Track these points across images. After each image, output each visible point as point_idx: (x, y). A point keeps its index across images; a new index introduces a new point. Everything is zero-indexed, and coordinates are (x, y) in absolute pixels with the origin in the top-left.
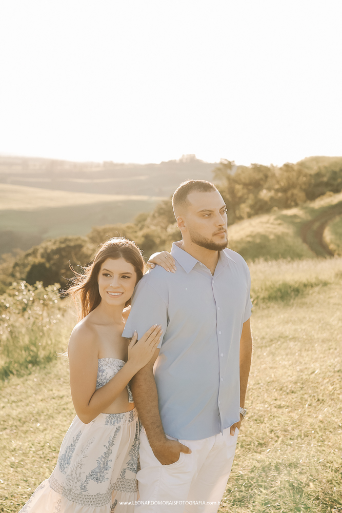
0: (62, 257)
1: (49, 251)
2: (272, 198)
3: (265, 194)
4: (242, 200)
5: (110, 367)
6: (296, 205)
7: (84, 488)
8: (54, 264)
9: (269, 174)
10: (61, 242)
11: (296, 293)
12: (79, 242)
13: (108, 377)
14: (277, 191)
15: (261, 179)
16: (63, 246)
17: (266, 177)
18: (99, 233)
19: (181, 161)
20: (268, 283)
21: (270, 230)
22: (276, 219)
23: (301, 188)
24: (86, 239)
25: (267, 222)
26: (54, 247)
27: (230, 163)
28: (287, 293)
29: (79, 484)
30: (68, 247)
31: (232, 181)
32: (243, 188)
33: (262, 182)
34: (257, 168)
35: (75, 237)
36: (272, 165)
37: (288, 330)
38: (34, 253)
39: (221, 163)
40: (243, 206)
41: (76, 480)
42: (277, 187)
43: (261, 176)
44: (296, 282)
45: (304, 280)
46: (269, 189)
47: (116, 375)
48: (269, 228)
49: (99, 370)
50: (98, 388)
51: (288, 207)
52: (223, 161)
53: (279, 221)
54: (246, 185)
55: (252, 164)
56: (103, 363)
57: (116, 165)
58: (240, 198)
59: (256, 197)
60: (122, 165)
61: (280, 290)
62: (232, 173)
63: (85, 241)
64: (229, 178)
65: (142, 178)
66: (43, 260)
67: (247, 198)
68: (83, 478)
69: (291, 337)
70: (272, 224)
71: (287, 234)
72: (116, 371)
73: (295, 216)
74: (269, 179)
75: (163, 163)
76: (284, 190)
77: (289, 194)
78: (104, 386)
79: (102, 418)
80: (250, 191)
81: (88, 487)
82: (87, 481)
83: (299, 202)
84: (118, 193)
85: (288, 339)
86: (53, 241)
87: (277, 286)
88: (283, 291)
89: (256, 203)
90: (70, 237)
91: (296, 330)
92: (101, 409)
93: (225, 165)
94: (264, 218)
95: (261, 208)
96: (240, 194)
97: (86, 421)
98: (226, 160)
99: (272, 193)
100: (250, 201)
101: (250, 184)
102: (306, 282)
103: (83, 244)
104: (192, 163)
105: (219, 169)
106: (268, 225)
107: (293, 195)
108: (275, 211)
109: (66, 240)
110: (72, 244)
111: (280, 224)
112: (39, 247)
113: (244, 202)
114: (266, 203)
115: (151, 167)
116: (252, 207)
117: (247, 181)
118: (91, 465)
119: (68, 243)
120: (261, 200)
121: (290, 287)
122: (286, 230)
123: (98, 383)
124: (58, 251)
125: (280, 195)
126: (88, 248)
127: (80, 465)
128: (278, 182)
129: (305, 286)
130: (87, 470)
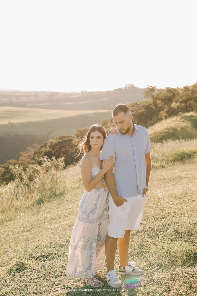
0: (61, 147)
1: (53, 144)
2: (178, 107)
3: (174, 105)
4: (161, 109)
5: (96, 171)
6: (192, 110)
7: (88, 216)
8: (57, 151)
9: (176, 93)
10: (60, 139)
11: (189, 157)
12: (70, 138)
13: (95, 175)
14: (181, 102)
15: (172, 96)
16: (61, 141)
17: (174, 95)
18: (81, 132)
19: (125, 88)
20: (174, 152)
21: (177, 125)
22: (181, 119)
23: (194, 100)
24: (74, 136)
25: (176, 121)
26: (56, 142)
27: (153, 88)
28: (184, 157)
29: (86, 215)
30: (64, 141)
31: (155, 99)
32: (161, 102)
33: (172, 98)
34: (169, 90)
35: (68, 135)
36: (177, 88)
37: (183, 174)
38: (45, 146)
39: (148, 88)
40: (162, 112)
41: (85, 214)
42: (181, 100)
43: (171, 94)
44: (189, 151)
45: (194, 150)
46: (176, 102)
47: (98, 174)
48: (177, 124)
49: (92, 172)
50: (92, 179)
51: (188, 111)
52: (149, 87)
53: (183, 120)
54: (163, 100)
55: (166, 88)
56: (93, 169)
57: (89, 93)
58: (160, 108)
59: (169, 107)
60: (92, 92)
61: (180, 156)
62: (155, 94)
63: (74, 138)
64: (153, 97)
65: (104, 99)
66: (50, 150)
67: (164, 108)
68: (88, 212)
69: (184, 177)
70: (178, 121)
71: (188, 127)
72: (98, 172)
73: (192, 116)
74: (176, 96)
75: (115, 90)
76: (185, 102)
77: (188, 104)
78: (94, 178)
79: (94, 190)
80: (165, 103)
81: (90, 216)
82: (89, 213)
83: (194, 108)
84: (90, 109)
85: (183, 178)
86: (55, 138)
87: (179, 153)
88: (182, 156)
89: (169, 110)
90: (65, 135)
91: (187, 174)
92: (93, 187)
93: (150, 89)
94: (174, 118)
95: (172, 113)
96: (160, 105)
97: (89, 191)
98: (151, 86)
99: (178, 104)
100: (166, 109)
101: (165, 100)
102: (195, 151)
103: (73, 139)
104: (132, 89)
105: (147, 92)
106: (176, 122)
107: (190, 104)
108: (180, 114)
109: (63, 137)
110: (66, 139)
111: (183, 121)
112: (48, 142)
113: (163, 110)
114: (175, 109)
115: (108, 93)
116: (167, 112)
117: (164, 98)
118: (90, 208)
119: (64, 139)
120: (172, 108)
121: (186, 154)
122: (187, 125)
123: (92, 177)
124: (58, 144)
125: (183, 104)
126: (75, 141)
127: (86, 208)
128: (181, 98)
129: (194, 153)
130: (89, 210)
